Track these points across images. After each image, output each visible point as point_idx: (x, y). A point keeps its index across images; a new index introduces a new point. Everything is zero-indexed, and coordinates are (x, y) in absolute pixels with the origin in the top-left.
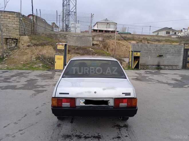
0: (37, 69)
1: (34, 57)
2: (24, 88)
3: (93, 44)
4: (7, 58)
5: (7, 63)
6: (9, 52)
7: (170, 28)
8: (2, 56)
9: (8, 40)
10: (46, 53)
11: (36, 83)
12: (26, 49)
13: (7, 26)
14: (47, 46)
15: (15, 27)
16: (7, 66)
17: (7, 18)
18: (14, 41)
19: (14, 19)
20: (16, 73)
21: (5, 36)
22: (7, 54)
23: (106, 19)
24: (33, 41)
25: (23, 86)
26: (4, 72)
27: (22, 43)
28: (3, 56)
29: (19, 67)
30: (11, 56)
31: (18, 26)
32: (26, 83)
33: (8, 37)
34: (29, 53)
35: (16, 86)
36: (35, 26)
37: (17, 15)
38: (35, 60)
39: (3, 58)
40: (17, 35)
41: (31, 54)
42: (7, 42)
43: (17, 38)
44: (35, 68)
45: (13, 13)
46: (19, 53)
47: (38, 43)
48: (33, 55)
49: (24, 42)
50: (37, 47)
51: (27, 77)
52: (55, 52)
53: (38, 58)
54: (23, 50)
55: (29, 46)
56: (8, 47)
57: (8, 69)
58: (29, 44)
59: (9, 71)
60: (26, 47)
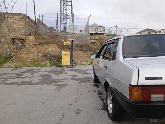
0: (45, 66)
1: (40, 55)
2: (41, 82)
3: (91, 42)
4: (15, 57)
5: (15, 62)
6: (16, 51)
7: (151, 29)
8: (9, 54)
9: (14, 41)
10: (51, 51)
11: (51, 78)
12: (33, 48)
13: (14, 27)
14: (52, 45)
15: (21, 28)
16: (15, 64)
17: (13, 20)
18: (20, 42)
19: (20, 20)
20: (26, 70)
21: (12, 36)
22: (15, 53)
23: (95, 23)
24: (39, 41)
25: (40, 81)
26: (13, 70)
27: (29, 43)
28: (11, 55)
29: (27, 65)
30: (19, 55)
31: (24, 27)
32: (41, 78)
33: (15, 38)
34: (35, 52)
35: (32, 81)
36: (38, 28)
37: (23, 16)
38: (41, 57)
39: (11, 57)
40: (23, 35)
41: (37, 52)
42: (14, 43)
43: (23, 38)
44: (43, 65)
45: (19, 15)
46: (26, 52)
47: (43, 42)
48: (39, 53)
49: (30, 41)
50: (43, 46)
51: (38, 73)
52: (59, 49)
53: (44, 56)
54: (29, 49)
55: (35, 45)
56: (15, 47)
57: (16, 66)
58: (35, 43)
59: (18, 68)
60: (32, 46)
